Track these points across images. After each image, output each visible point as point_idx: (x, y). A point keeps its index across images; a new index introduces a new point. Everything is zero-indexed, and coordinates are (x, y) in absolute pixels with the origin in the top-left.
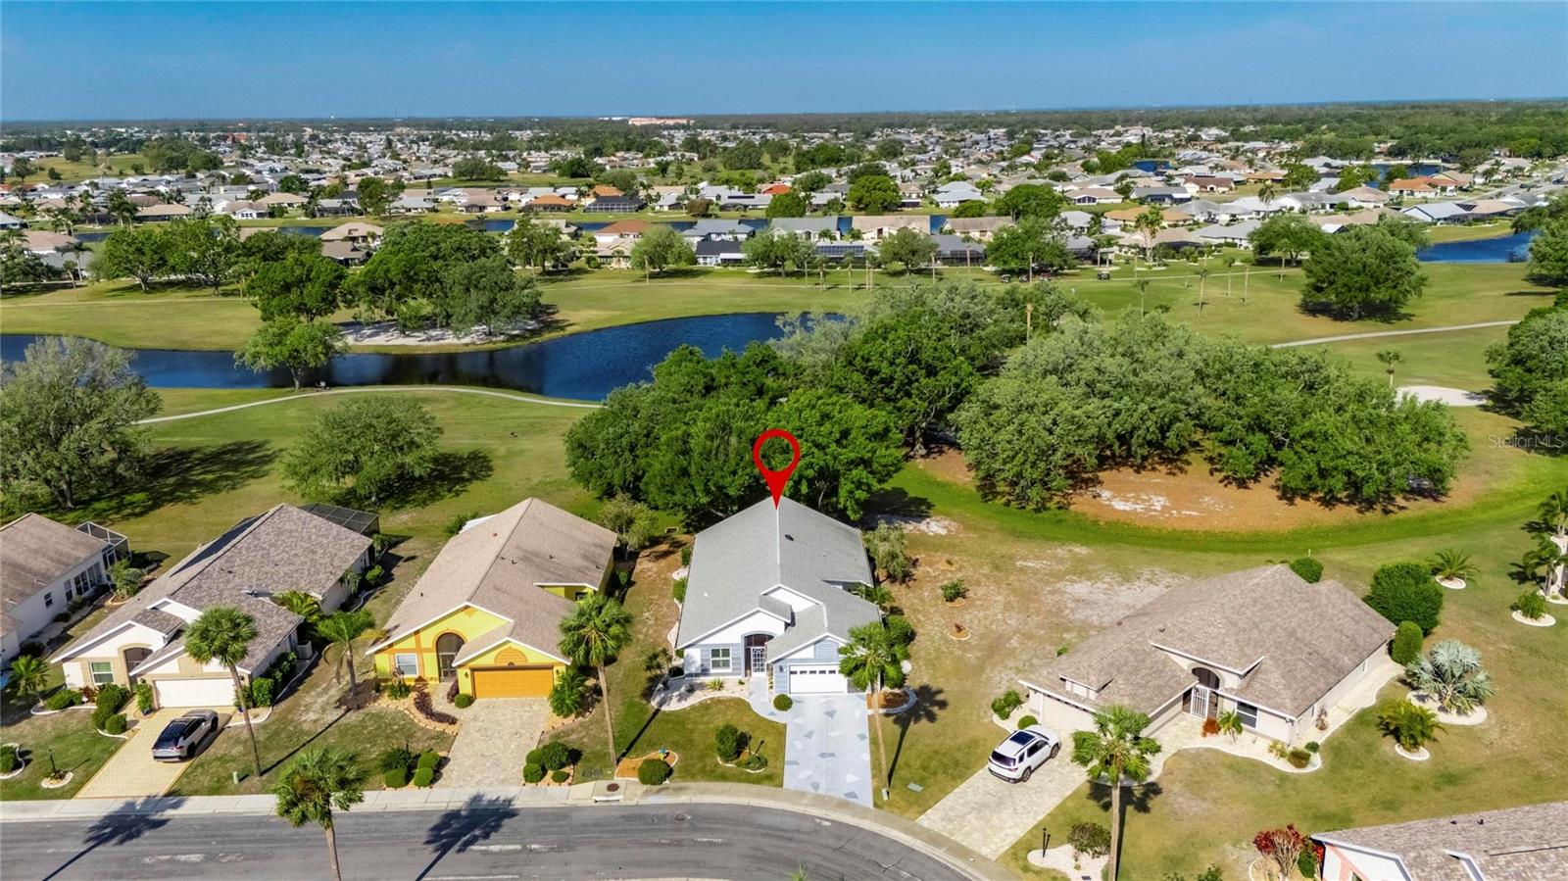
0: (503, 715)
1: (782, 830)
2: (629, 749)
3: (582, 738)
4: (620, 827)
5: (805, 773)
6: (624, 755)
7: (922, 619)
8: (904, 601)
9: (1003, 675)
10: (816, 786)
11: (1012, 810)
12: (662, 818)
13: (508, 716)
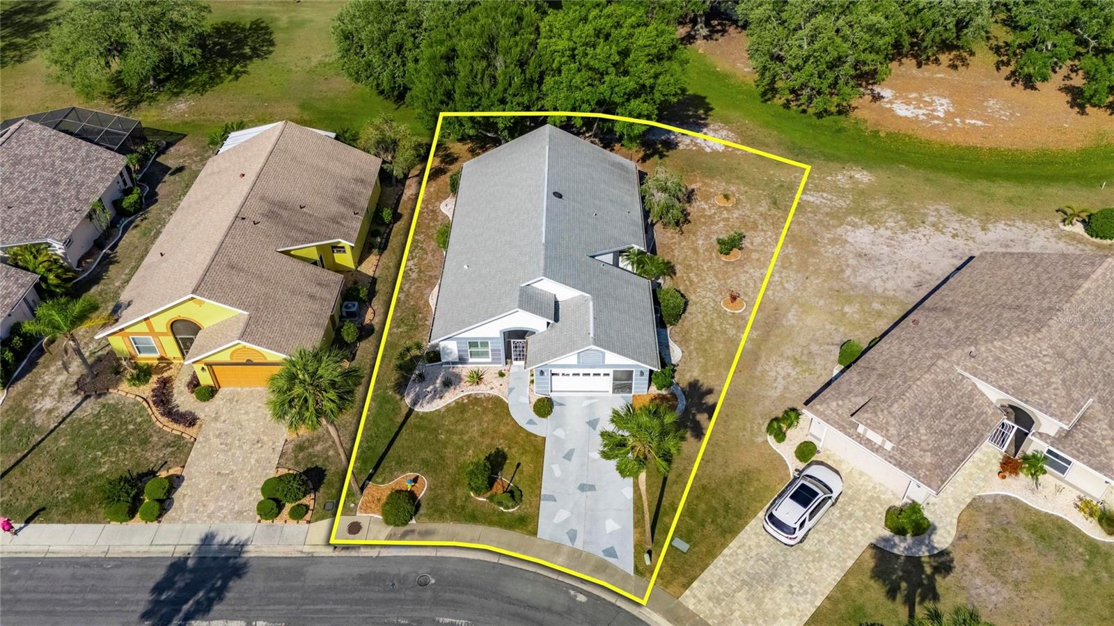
0: (247, 413)
1: (530, 607)
2: (376, 468)
3: (327, 451)
4: (356, 595)
5: (563, 515)
6: (370, 478)
7: (696, 280)
8: (676, 253)
9: (779, 369)
10: (573, 536)
11: (786, 588)
12: (403, 580)
13: (251, 415)
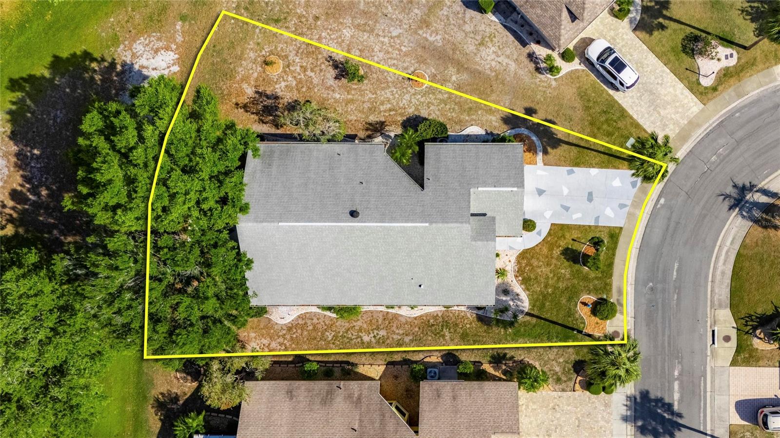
2: (573, 329)
3: (560, 363)
5: (609, 212)
9: (489, 58)
10: (622, 206)
12: (650, 301)
